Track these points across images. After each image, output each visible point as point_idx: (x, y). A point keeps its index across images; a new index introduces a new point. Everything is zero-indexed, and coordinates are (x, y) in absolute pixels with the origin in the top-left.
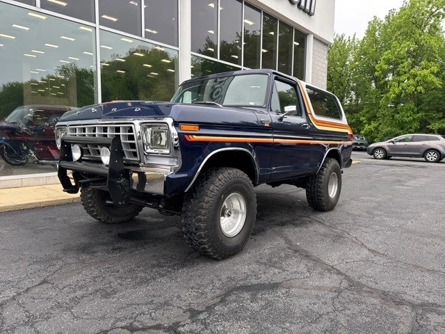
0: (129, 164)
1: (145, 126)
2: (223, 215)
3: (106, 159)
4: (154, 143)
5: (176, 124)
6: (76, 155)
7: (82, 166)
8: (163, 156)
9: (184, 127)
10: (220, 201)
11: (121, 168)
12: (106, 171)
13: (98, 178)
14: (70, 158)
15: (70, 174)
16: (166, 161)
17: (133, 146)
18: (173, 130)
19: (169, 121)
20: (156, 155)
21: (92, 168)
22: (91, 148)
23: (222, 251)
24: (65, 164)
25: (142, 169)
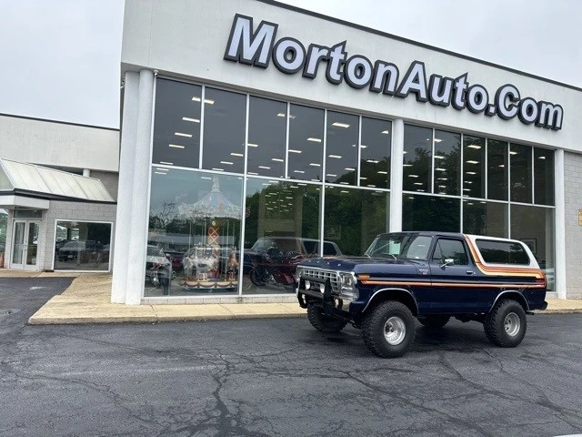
0: (334, 294)
1: (342, 274)
2: (387, 330)
3: (322, 290)
4: (346, 284)
5: (356, 275)
6: (308, 286)
7: (310, 293)
8: (350, 291)
9: (361, 277)
10: (383, 320)
11: (330, 296)
12: (322, 297)
13: (318, 300)
14: (304, 288)
15: (303, 296)
16: (351, 294)
17: (336, 284)
18: (355, 278)
19: (353, 273)
20: (346, 290)
21: (315, 294)
22: (315, 283)
23: (384, 352)
24: (302, 291)
25: (341, 298)
